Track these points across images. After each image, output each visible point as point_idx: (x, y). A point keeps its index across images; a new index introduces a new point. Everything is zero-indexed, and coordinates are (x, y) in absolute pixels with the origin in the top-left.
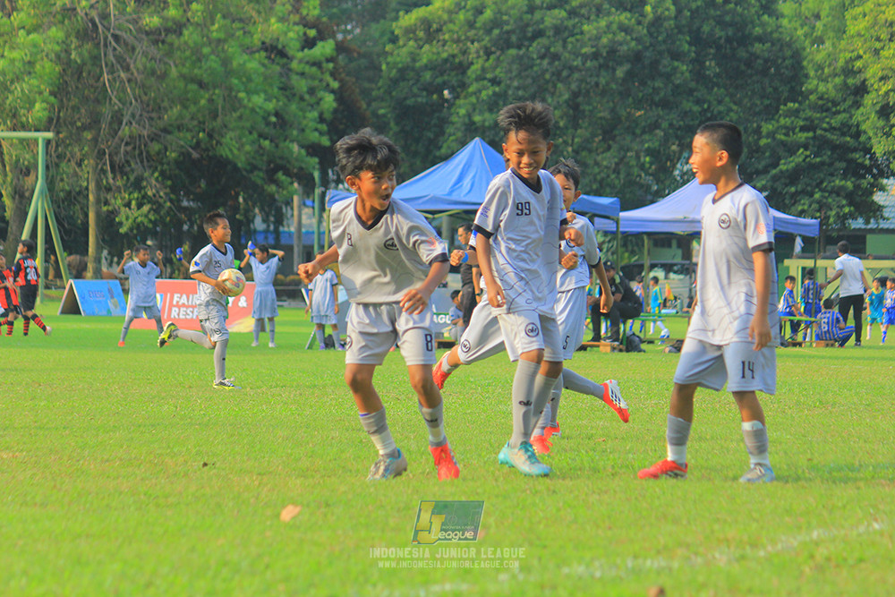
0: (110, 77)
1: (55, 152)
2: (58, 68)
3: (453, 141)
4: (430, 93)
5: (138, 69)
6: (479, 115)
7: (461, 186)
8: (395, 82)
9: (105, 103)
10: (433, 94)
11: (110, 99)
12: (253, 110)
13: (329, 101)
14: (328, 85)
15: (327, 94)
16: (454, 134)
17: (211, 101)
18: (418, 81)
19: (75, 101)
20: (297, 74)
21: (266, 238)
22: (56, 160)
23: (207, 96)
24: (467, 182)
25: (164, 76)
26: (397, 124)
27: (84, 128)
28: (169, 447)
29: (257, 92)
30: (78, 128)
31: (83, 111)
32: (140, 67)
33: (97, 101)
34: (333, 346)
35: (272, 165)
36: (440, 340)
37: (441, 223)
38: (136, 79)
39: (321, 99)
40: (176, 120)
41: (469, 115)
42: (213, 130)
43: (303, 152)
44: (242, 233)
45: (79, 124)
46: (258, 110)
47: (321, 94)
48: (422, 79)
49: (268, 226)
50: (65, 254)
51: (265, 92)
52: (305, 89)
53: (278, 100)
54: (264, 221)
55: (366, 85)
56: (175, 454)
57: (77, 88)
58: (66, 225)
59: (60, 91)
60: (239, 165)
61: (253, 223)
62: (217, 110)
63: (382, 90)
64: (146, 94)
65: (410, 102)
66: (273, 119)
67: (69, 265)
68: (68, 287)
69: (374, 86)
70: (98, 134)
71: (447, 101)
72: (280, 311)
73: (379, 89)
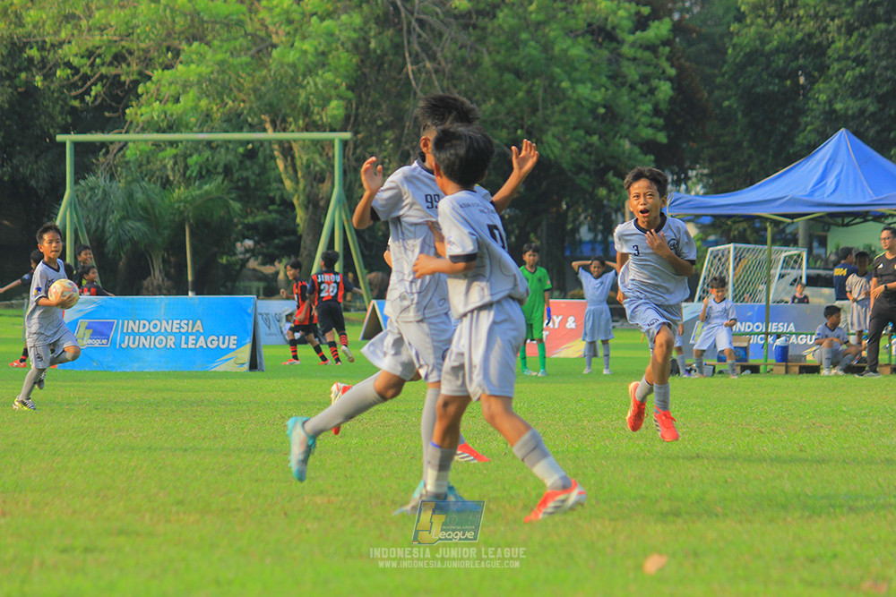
0: (415, 67)
1: (353, 154)
2: (355, 60)
3: (810, 131)
4: (783, 78)
5: (446, 58)
6: (841, 102)
7: (826, 184)
8: (741, 68)
9: (409, 97)
10: (786, 79)
11: (415, 93)
12: (579, 102)
13: (665, 90)
14: (664, 72)
15: (662, 82)
16: (812, 124)
17: (529, 92)
18: (768, 67)
19: (375, 96)
20: (628, 59)
21: (593, 249)
22: (354, 164)
23: (525, 87)
24: (831, 181)
25: (476, 65)
26: (745, 115)
27: (386, 127)
28: (504, 489)
29: (582, 81)
30: (378, 127)
31: (384, 106)
32: (449, 55)
33: (400, 96)
34: (678, 372)
35: (602, 165)
36: (802, 364)
37: (797, 229)
38: (444, 70)
39: (656, 89)
40: (491, 115)
41: (830, 102)
42: (532, 125)
43: (637, 150)
44: (566, 244)
45: (379, 123)
46: (584, 103)
47: (655, 82)
48: (774, 65)
49: (596, 236)
50: (365, 271)
51: (592, 81)
52: (637, 78)
53: (607, 89)
54: (590, 230)
55: (708, 70)
56: (512, 497)
57: (377, 80)
58: (367, 238)
59: (358, 84)
60: (564, 165)
61: (579, 232)
62: (536, 104)
63: (726, 77)
64: (455, 86)
65: (759, 90)
66: (602, 110)
67: (370, 284)
68: (370, 310)
69: (716, 71)
70: (402, 134)
71: (803, 87)
72: (615, 334)
73: (723, 75)
